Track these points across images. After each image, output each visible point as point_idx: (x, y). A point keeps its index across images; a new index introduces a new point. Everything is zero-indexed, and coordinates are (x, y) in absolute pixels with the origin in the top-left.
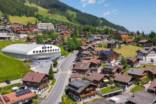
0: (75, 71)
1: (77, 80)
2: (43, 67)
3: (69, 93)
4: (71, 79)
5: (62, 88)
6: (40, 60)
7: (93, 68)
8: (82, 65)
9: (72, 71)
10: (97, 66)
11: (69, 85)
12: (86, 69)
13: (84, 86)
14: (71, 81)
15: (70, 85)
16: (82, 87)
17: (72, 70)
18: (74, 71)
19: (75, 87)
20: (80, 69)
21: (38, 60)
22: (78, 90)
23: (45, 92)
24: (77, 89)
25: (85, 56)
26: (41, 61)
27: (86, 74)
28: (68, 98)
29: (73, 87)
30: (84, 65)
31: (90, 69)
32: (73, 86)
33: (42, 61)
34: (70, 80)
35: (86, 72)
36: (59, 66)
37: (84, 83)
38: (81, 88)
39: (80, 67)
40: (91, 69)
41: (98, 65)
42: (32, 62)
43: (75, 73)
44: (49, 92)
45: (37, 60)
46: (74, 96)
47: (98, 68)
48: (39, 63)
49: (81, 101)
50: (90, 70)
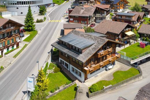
0: (72, 19)
1: (77, 33)
2: (23, 14)
3: (60, 59)
4: (65, 31)
5: (45, 47)
6: (18, 4)
7: (98, 15)
8: (82, 11)
9: (67, 20)
10: (105, 12)
11: (60, 43)
12: (90, 16)
13: (93, 46)
14: (65, 33)
15: (62, 42)
16: (90, 48)
17: (67, 18)
18: (69, 20)
19: (72, 46)
20: (79, 16)
21: (16, 4)
22: (81, 55)
23: (7, 55)
24: (79, 51)
25: (86, 2)
26: (20, 6)
27: (89, 24)
28: (55, 71)
29: (67, 48)
30: (85, 11)
31: (94, 16)
32: (68, 44)
33: (22, 6)
34: (62, 32)
35: (89, 20)
36: (49, 14)
37: (92, 38)
38: (87, 51)
39: (79, 13)
40: (96, 17)
41: (107, 11)
42: (7, 7)
43: (72, 22)
44: (15, 56)
45: (14, 4)
46: (71, 67)
47: (107, 15)
48: (18, 8)
49: (86, 78)
50: (94, 18)
